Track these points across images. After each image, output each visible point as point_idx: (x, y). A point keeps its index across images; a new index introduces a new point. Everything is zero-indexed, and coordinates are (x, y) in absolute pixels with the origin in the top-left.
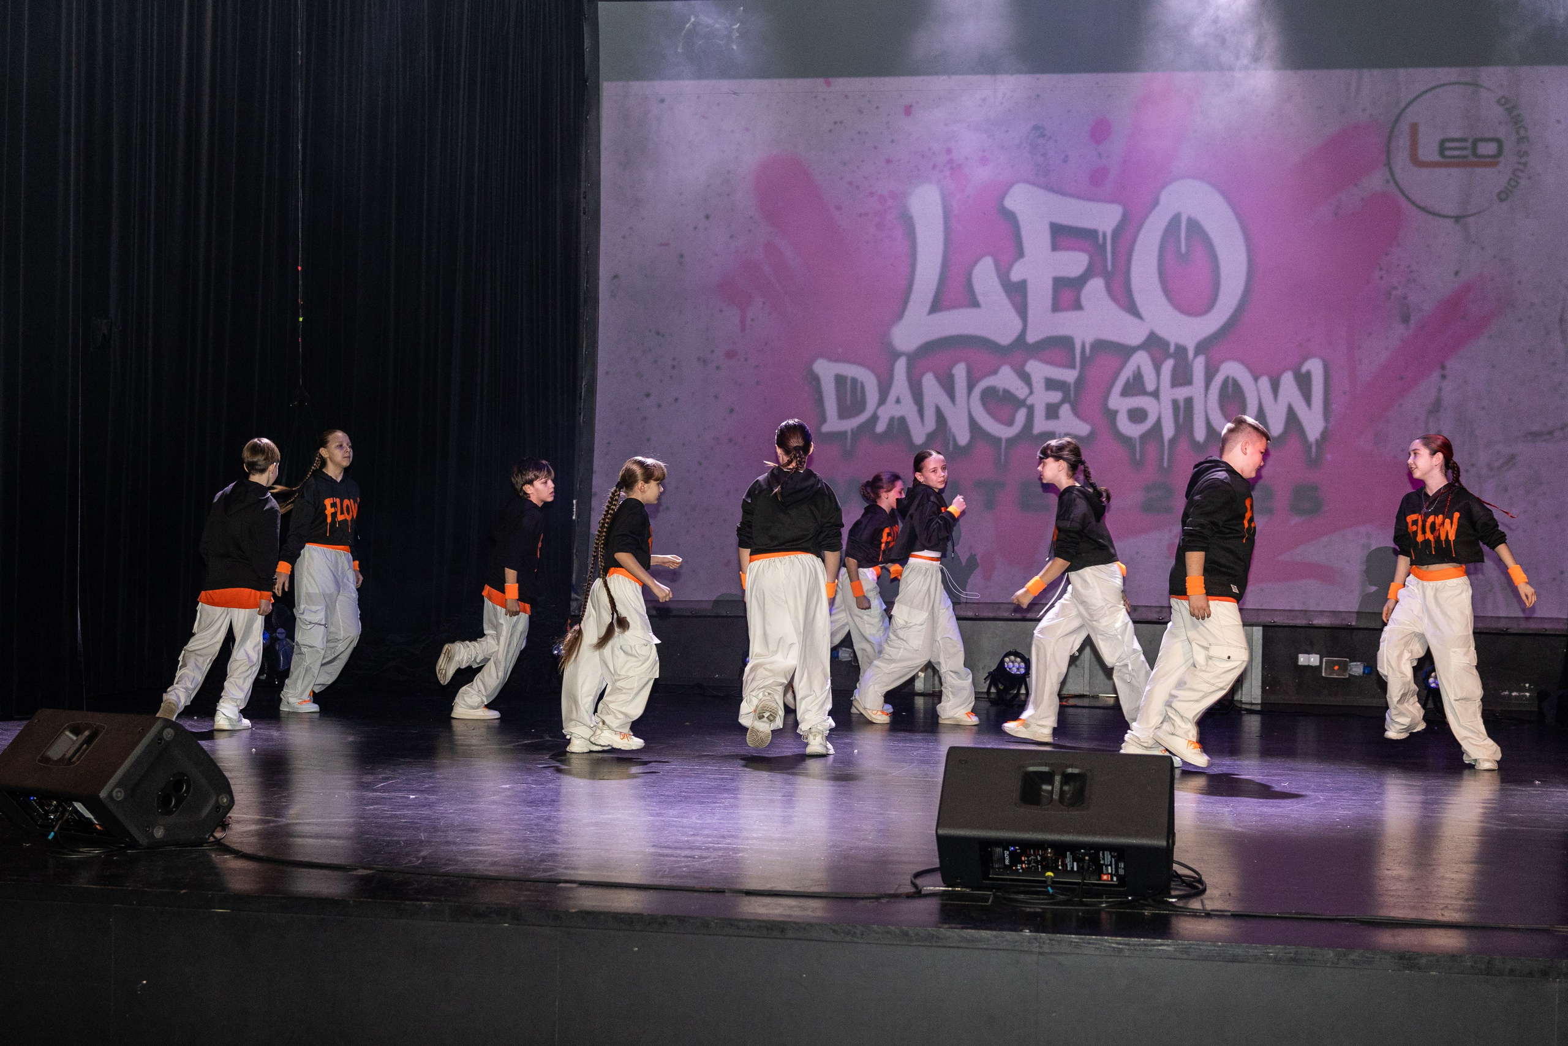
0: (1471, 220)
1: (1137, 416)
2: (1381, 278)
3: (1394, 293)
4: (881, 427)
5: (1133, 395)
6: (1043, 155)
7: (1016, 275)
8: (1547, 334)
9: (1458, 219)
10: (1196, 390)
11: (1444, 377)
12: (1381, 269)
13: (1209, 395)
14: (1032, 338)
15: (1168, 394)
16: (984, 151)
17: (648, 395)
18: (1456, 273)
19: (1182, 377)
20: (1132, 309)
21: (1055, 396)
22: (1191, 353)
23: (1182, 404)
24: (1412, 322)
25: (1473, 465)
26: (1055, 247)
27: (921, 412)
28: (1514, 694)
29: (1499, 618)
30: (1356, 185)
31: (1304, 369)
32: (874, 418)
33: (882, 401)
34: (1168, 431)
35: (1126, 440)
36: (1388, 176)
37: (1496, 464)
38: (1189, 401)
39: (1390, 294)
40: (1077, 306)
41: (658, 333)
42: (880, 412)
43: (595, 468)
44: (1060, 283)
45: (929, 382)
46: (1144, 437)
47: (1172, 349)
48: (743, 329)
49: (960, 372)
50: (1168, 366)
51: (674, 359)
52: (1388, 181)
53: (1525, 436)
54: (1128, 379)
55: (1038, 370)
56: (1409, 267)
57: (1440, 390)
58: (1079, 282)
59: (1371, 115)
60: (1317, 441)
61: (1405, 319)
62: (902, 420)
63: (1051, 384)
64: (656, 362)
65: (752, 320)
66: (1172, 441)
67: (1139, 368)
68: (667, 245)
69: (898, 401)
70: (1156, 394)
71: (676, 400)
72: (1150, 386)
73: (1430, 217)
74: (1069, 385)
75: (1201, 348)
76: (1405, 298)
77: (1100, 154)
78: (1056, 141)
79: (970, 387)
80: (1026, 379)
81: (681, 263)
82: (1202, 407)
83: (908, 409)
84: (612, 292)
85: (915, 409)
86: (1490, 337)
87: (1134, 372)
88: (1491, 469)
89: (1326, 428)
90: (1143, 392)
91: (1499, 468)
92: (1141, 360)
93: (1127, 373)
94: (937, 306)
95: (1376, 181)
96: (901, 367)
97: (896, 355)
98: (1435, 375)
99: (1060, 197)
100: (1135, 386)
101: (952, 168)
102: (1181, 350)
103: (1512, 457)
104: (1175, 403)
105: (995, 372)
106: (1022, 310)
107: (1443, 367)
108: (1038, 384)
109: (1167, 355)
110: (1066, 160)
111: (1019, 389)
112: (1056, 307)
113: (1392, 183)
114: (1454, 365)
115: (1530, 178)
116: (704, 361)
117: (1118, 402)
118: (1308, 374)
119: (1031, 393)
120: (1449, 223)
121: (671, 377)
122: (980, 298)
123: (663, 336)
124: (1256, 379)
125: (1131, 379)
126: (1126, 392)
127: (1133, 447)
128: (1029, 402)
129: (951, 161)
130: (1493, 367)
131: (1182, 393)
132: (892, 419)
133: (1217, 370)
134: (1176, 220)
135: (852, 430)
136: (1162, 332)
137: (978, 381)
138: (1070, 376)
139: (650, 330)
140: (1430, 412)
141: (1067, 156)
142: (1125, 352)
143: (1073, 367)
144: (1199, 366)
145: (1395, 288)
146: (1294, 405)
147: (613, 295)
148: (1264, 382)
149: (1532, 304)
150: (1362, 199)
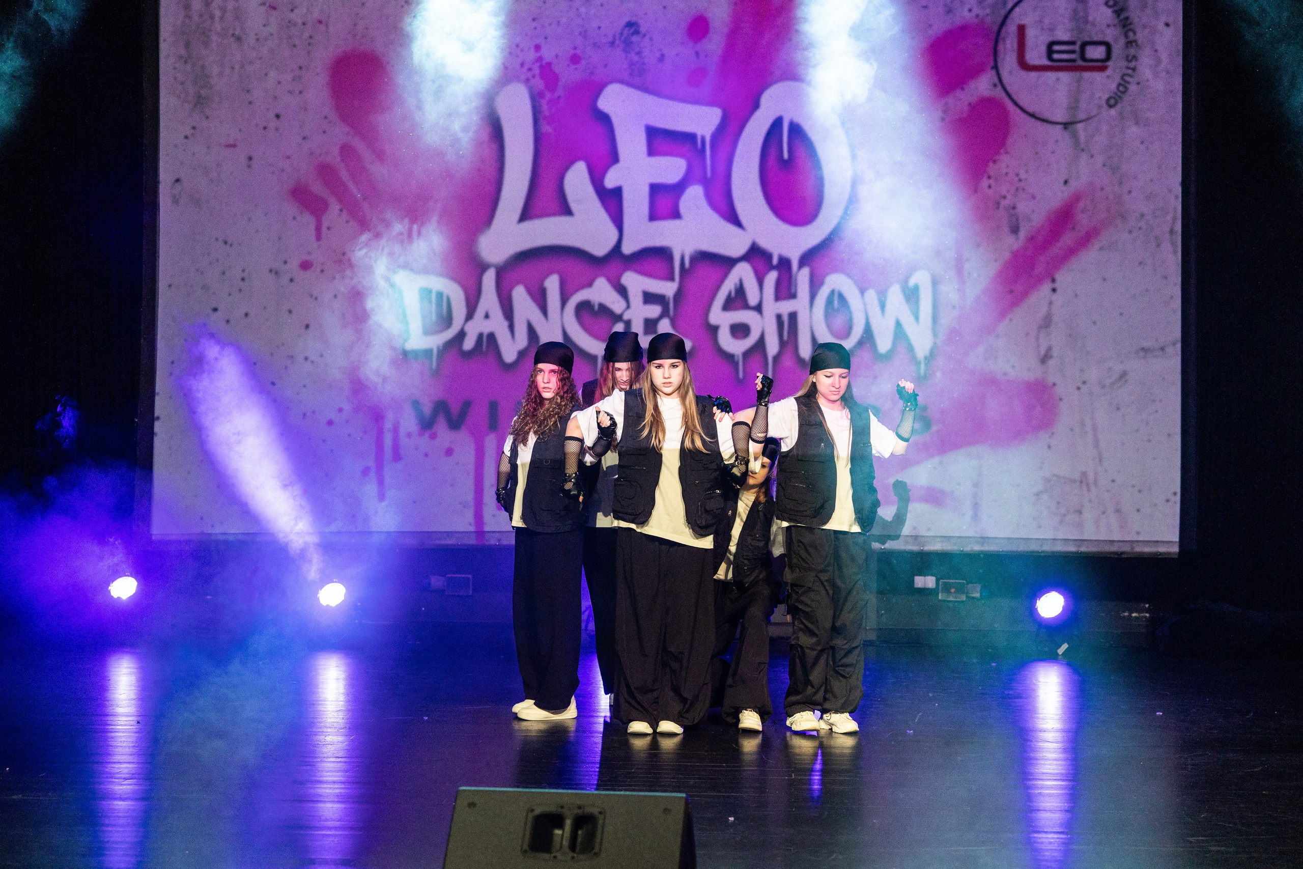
0: (1080, 126)
1: (740, 330)
2: (990, 187)
3: (1004, 203)
4: (469, 344)
5: (737, 309)
6: (638, 53)
7: (611, 180)
8: (1158, 245)
9: (1066, 125)
10: (800, 304)
11: (1054, 290)
12: (989, 177)
13: (815, 310)
14: (628, 248)
15: (772, 307)
16: (575, 48)
17: (215, 310)
18: (1066, 182)
19: (785, 290)
20: (733, 218)
21: (654, 311)
22: (795, 265)
23: (786, 319)
24: (1022, 234)
25: (1084, 383)
26: (652, 151)
27: (511, 327)
28: (1134, 615)
29: (1113, 541)
30: (963, 89)
31: (912, 283)
32: (461, 335)
33: (470, 316)
34: (772, 347)
35: (730, 357)
36: (996, 80)
37: (1108, 381)
38: (793, 316)
39: (998, 203)
40: (676, 214)
41: (226, 243)
42: (467, 328)
43: (157, 389)
44: (656, 190)
45: (520, 294)
46: (747, 354)
47: (775, 261)
48: (319, 238)
49: (552, 284)
50: (772, 277)
51: (243, 271)
52: (995, 85)
53: (1137, 352)
54: (730, 293)
55: (635, 282)
56: (1017, 175)
57: (1051, 303)
58: (678, 189)
59: (977, 16)
60: (926, 358)
61: (1015, 230)
62: (492, 337)
63: (649, 298)
64: (224, 273)
65: (329, 228)
66: (776, 358)
67: (741, 281)
68: (234, 146)
69: (487, 316)
70: (758, 308)
71: (246, 315)
72: (753, 300)
73: (1039, 123)
74: (669, 299)
75: (807, 258)
76: (1014, 208)
77: (697, 54)
78: (651, 39)
79: (564, 301)
80: (623, 291)
81: (249, 166)
82: (807, 322)
83: (497, 325)
84: (174, 197)
85: (505, 324)
86: (1101, 249)
87: (736, 285)
88: (1103, 387)
89: (935, 343)
90: (746, 306)
91: (1112, 384)
92: (743, 272)
93: (729, 286)
94: (526, 215)
95: (982, 86)
96: (489, 279)
97: (483, 267)
98: (1046, 288)
99: (656, 98)
100: (737, 300)
101: (541, 67)
102: (784, 264)
103: (1124, 374)
104: (779, 317)
105: (590, 284)
106: (617, 219)
107: (1053, 281)
108: (636, 297)
109: (772, 267)
110: (662, 58)
111: (616, 304)
112: (653, 217)
113: (999, 87)
114: (1064, 277)
115: (1138, 83)
116: (276, 273)
117: (719, 317)
118: (916, 288)
119: (628, 307)
120: (1059, 128)
121: (240, 290)
122: (573, 206)
123: (231, 245)
124: (862, 291)
125: (733, 294)
126: (728, 305)
127: (737, 364)
128: (626, 317)
129: (540, 59)
130: (1105, 280)
131: (786, 307)
132: (480, 336)
133: (822, 283)
134: (777, 123)
135: (438, 348)
136: (764, 243)
137: (572, 294)
138: (668, 289)
139: (217, 239)
140: (1040, 327)
141: (663, 55)
142: (728, 263)
143: (671, 278)
144: (803, 277)
145: (1005, 197)
146: (903, 320)
147: (176, 201)
148: (871, 294)
149: (1142, 215)
150: (970, 104)
